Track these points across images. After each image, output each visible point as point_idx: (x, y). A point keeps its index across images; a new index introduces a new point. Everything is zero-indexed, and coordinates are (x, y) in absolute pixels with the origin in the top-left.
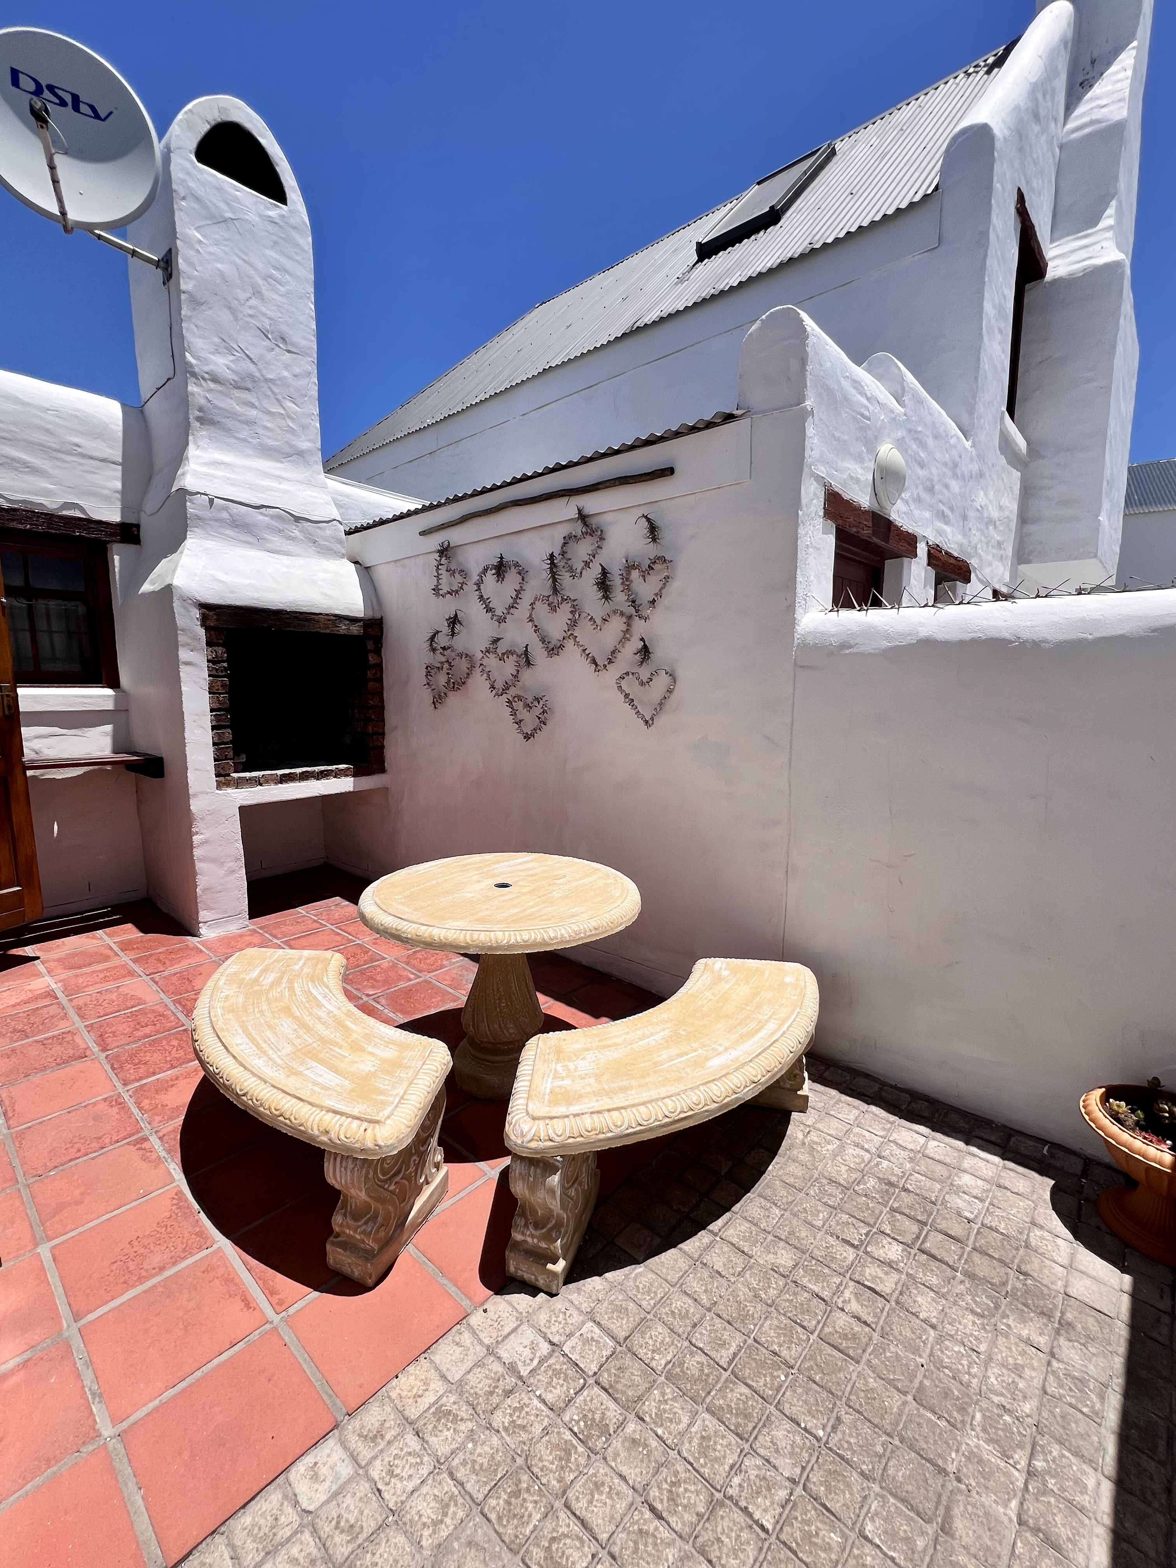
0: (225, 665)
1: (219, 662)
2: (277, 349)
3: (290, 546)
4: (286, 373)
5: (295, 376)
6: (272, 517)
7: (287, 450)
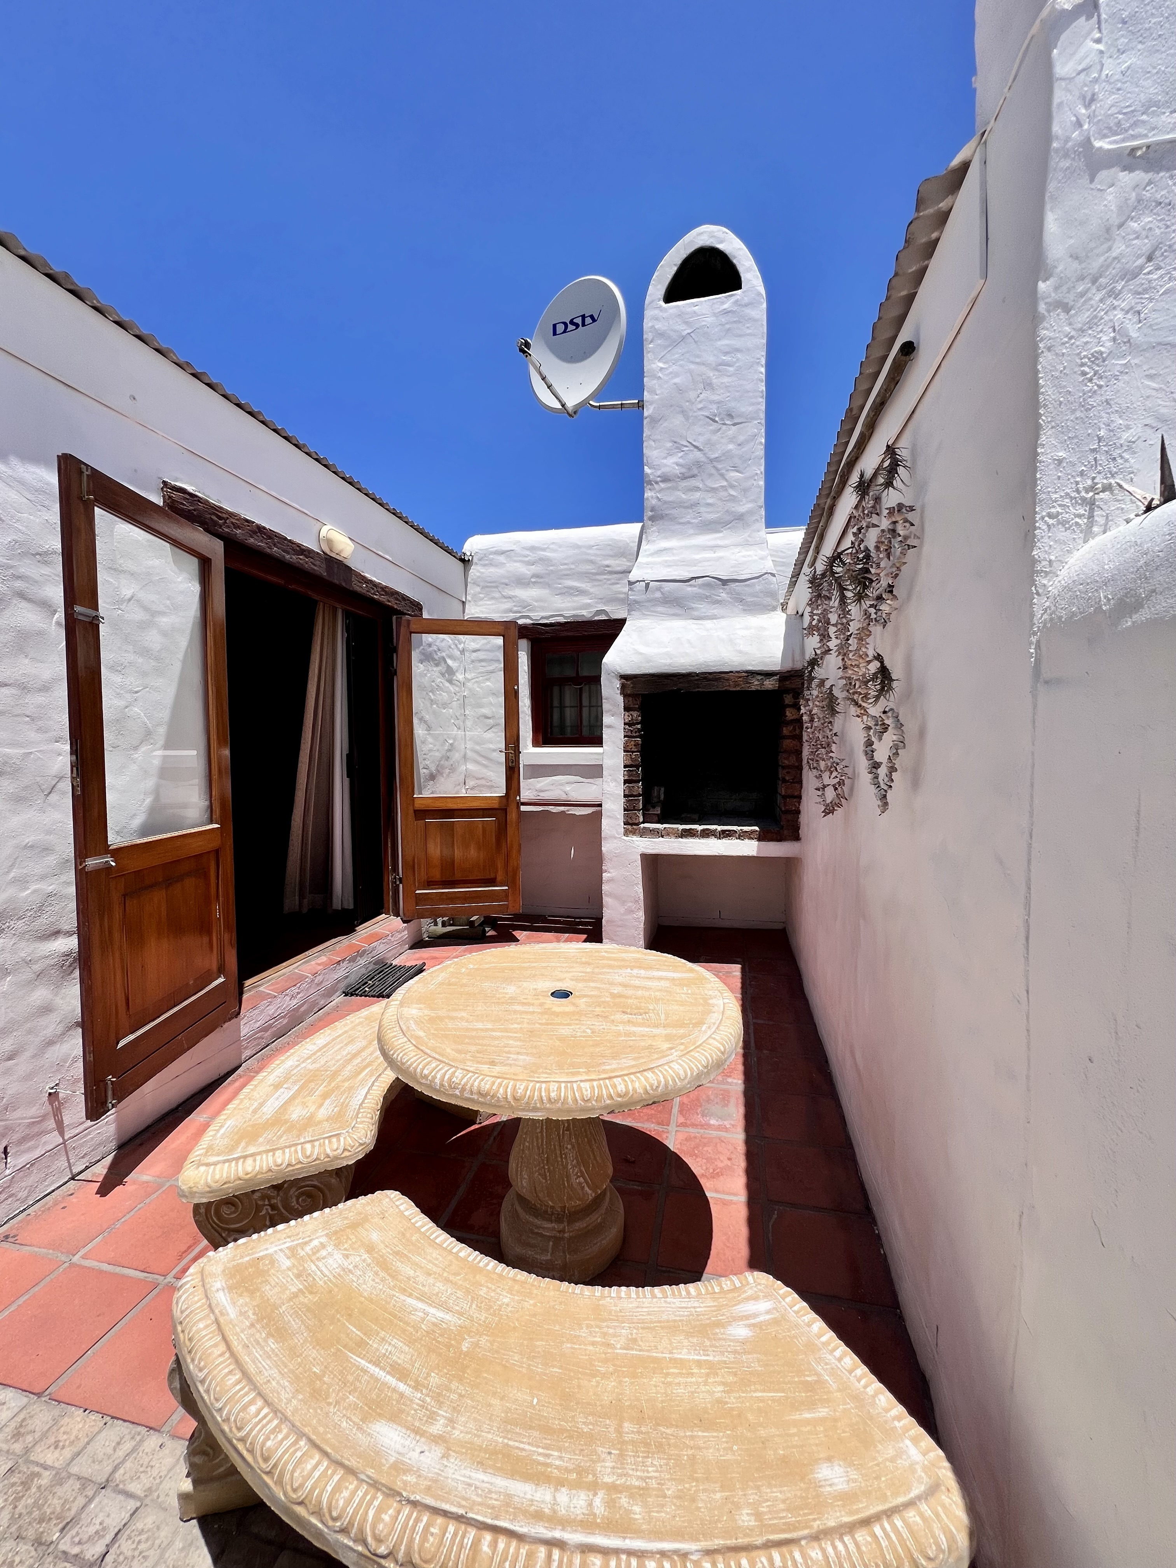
0: (639, 726)
1: (634, 724)
2: (724, 427)
3: (716, 610)
4: (731, 446)
5: (739, 445)
6: (701, 586)
7: (728, 518)
